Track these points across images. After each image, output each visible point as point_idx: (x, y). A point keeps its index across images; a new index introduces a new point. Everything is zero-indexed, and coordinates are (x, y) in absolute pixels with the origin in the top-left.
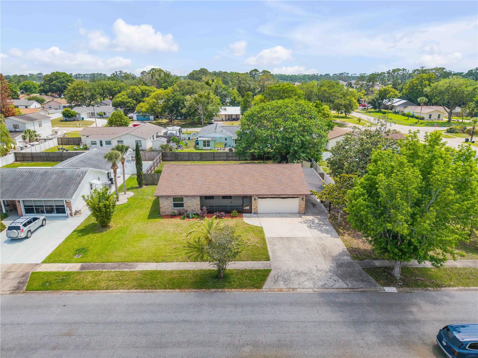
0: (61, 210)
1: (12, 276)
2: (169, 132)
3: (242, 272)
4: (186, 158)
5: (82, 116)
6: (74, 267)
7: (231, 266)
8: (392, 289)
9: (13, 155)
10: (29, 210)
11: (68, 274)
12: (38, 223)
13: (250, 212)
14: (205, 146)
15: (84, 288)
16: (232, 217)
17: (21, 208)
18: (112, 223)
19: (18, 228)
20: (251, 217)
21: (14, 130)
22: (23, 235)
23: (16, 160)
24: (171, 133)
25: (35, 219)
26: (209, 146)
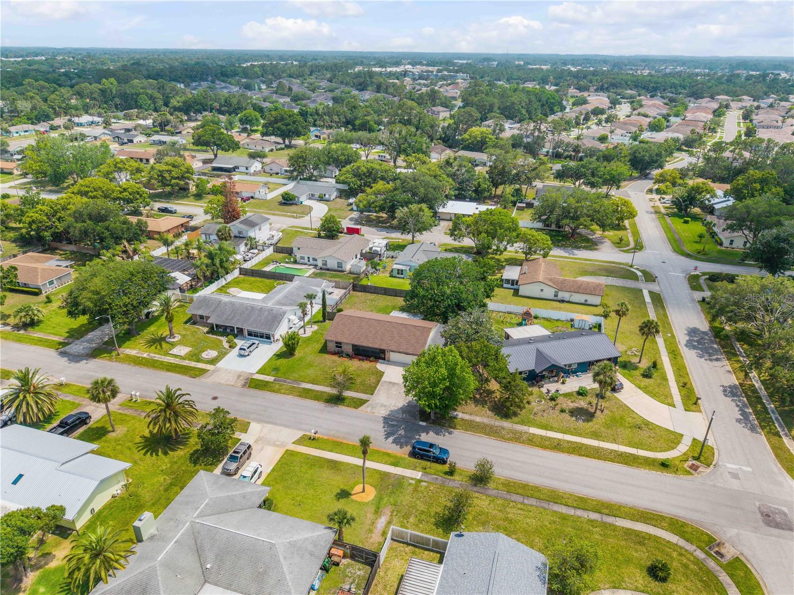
0: (268, 337)
1: (242, 378)
2: (374, 248)
3: (353, 399)
4: (373, 291)
5: (301, 200)
6: (270, 379)
7: (347, 394)
8: (424, 424)
9: (238, 269)
10: (250, 334)
11: (267, 382)
12: (255, 346)
13: (384, 359)
14: (398, 273)
15: (274, 391)
16: (371, 361)
17: (246, 333)
18: (296, 353)
19: (244, 350)
20: (383, 363)
21: (238, 235)
22: (247, 354)
23: (240, 274)
24: (376, 250)
25: (253, 344)
26: (402, 274)
